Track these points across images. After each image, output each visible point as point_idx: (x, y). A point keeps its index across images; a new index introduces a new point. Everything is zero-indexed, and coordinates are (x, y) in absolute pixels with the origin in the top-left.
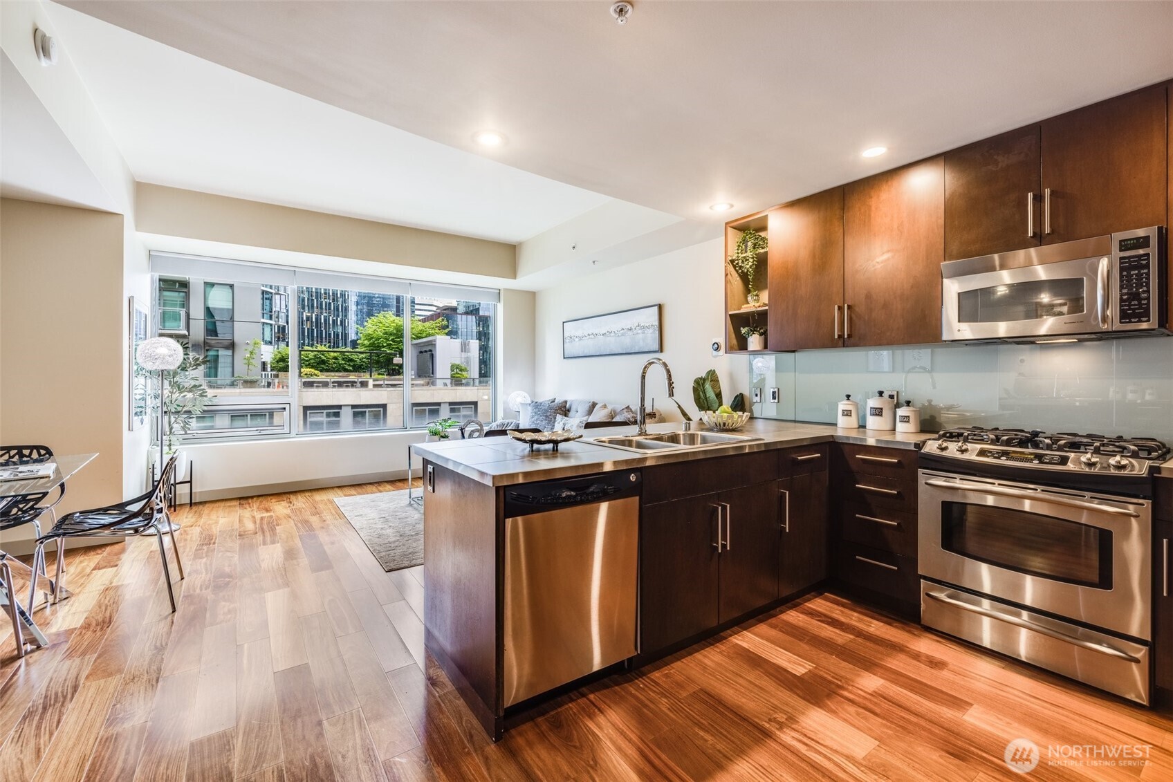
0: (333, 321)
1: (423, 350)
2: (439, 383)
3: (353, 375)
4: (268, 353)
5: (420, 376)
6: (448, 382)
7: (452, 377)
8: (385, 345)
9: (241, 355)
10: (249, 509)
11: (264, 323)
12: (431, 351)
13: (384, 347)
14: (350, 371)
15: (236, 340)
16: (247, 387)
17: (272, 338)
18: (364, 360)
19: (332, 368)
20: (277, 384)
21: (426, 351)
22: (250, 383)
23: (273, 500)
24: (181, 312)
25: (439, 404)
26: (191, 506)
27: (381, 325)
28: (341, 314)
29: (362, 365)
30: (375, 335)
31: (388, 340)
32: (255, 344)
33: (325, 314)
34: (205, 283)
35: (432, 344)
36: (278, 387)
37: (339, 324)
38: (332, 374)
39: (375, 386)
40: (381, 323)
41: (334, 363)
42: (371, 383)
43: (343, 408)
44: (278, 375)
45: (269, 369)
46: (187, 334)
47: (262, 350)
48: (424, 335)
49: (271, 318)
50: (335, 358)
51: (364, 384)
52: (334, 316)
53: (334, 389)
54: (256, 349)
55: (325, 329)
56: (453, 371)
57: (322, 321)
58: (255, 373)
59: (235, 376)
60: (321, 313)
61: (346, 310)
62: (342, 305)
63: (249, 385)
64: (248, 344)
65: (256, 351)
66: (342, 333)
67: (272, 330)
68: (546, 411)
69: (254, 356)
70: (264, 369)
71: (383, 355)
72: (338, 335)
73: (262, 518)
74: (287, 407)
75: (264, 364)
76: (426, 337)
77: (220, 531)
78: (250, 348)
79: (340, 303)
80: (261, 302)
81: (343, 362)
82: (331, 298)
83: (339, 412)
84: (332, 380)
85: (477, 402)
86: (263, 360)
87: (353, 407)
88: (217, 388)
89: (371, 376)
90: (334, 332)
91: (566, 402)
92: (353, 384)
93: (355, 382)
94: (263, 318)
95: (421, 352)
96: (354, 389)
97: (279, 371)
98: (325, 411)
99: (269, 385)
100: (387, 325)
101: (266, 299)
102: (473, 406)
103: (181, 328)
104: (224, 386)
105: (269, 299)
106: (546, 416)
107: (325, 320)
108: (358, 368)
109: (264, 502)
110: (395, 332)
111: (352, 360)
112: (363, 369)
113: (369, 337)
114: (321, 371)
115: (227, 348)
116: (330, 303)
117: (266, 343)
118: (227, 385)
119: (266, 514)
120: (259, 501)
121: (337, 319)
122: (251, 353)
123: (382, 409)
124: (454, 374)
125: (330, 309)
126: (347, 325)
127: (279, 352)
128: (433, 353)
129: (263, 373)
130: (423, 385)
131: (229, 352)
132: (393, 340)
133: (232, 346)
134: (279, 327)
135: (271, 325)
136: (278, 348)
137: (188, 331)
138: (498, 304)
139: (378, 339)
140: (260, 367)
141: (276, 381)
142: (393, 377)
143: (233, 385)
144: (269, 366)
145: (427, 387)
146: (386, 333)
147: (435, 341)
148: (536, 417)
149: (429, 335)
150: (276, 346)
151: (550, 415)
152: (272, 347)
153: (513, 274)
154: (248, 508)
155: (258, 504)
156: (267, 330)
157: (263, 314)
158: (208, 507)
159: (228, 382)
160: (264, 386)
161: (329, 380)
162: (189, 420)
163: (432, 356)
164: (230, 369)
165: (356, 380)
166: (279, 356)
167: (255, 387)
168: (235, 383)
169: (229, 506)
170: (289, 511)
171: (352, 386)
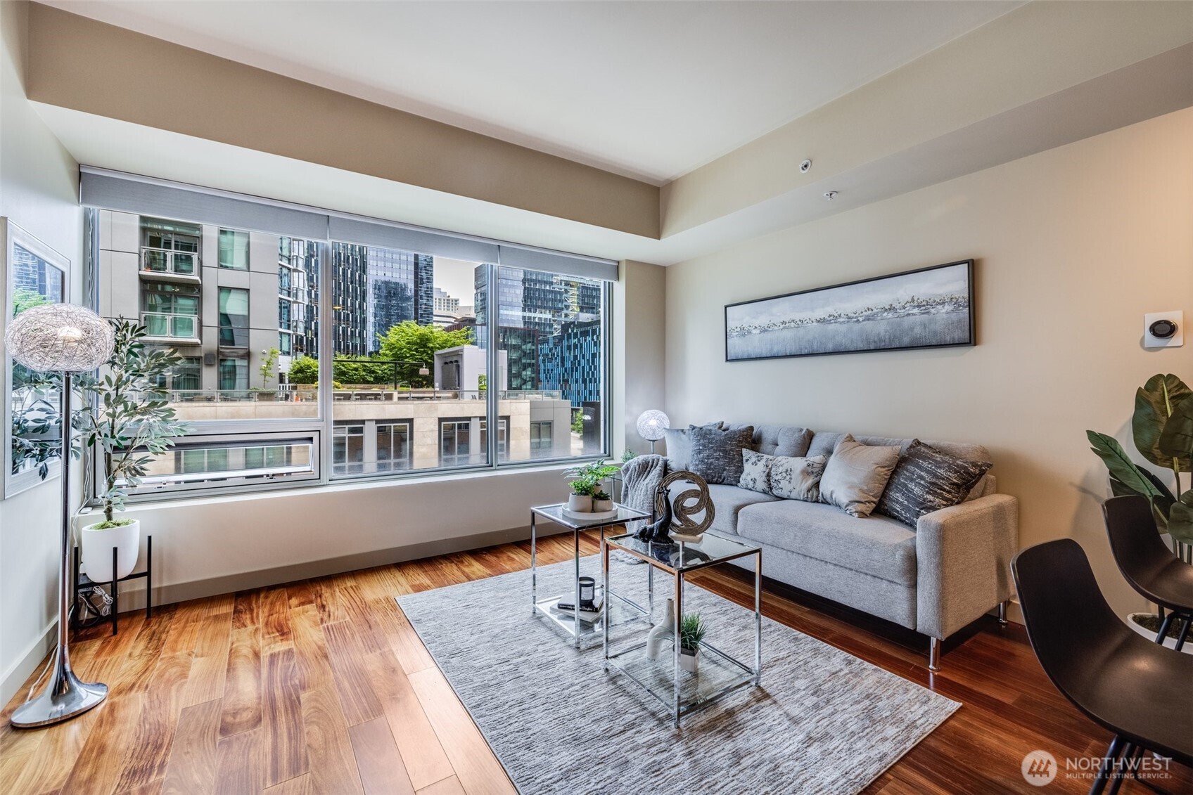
0: (352, 332)
1: (448, 360)
2: (467, 396)
3: (376, 387)
4: (286, 364)
5: (445, 389)
6: (477, 394)
7: (480, 389)
8: (408, 355)
9: (257, 365)
10: (250, 628)
11: (281, 333)
12: (457, 361)
13: (407, 357)
14: (372, 383)
15: (252, 349)
16: (264, 400)
17: (290, 349)
18: (386, 371)
19: (353, 379)
20: (295, 397)
21: (451, 362)
22: (267, 396)
23: (294, 601)
24: (193, 319)
25: (469, 419)
26: (149, 617)
27: (403, 334)
28: (359, 325)
29: (384, 377)
30: (397, 345)
31: (410, 350)
32: (272, 353)
33: (343, 326)
34: (219, 287)
35: (459, 354)
36: (297, 399)
37: (357, 335)
38: (353, 386)
39: (400, 399)
40: (403, 332)
41: (355, 374)
42: (396, 395)
43: (366, 422)
44: (296, 387)
45: (287, 381)
46: (199, 342)
47: (280, 361)
48: (449, 344)
49: (289, 328)
50: (356, 369)
51: (389, 397)
52: (352, 327)
53: (357, 403)
54: (274, 359)
55: (343, 340)
56: (481, 383)
57: (341, 332)
58: (273, 385)
59: (251, 387)
60: (340, 324)
61: (364, 321)
62: (360, 317)
63: (265, 398)
64: (264, 353)
65: (274, 360)
66: (360, 345)
67: (289, 341)
68: (724, 443)
69: (271, 366)
70: (281, 380)
71: (406, 366)
72: (356, 346)
73: (273, 657)
74: (315, 436)
75: (281, 375)
76: (451, 347)
77: (184, 710)
78: (267, 358)
79: (358, 314)
80: (278, 310)
81: (364, 373)
82: (349, 309)
83: (362, 427)
84: (355, 392)
85: (509, 417)
86: (280, 371)
87: (378, 421)
88: (231, 400)
89: (396, 389)
90: (352, 344)
91: (751, 428)
92: (376, 397)
93: (379, 395)
94: (281, 327)
95: (446, 363)
96: (379, 403)
97: (297, 382)
98: (347, 427)
99: (287, 397)
100: (410, 334)
101: (284, 307)
102: (505, 421)
103: (193, 336)
104: (240, 399)
105: (287, 307)
106: (725, 452)
107: (343, 331)
108: (379, 380)
109: (278, 604)
110: (418, 341)
111: (373, 372)
112: (385, 380)
113: (391, 347)
114: (341, 382)
115: (242, 357)
116: (348, 314)
117: (284, 353)
118: (242, 397)
119: (280, 647)
120: (269, 600)
121: (355, 331)
122: (268, 363)
123: (408, 424)
124: (482, 386)
125: (348, 320)
126: (365, 336)
127: (298, 363)
128: (460, 364)
129: (281, 385)
130: (448, 398)
131: (244, 363)
132: (416, 350)
133: (247, 355)
134: (297, 337)
135: (289, 335)
136: (296, 359)
137: (201, 339)
138: (616, 284)
139: (401, 349)
140: (277, 377)
141: (295, 393)
142: (417, 390)
143: (248, 397)
144: (287, 377)
145: (453, 401)
146: (408, 343)
147: (462, 351)
148: (707, 453)
149: (454, 345)
150: (294, 357)
151: (732, 450)
152: (290, 357)
153: (656, 230)
154: (248, 622)
155: (266, 610)
156: (285, 339)
157: (281, 323)
158: (179, 621)
159: (244, 394)
160: (281, 399)
161: (351, 392)
162: (143, 465)
163: (458, 367)
164: (246, 380)
165: (381, 392)
166: (298, 366)
167: (271, 400)
168: (251, 396)
169: (217, 618)
170: (322, 635)
171: (376, 399)
